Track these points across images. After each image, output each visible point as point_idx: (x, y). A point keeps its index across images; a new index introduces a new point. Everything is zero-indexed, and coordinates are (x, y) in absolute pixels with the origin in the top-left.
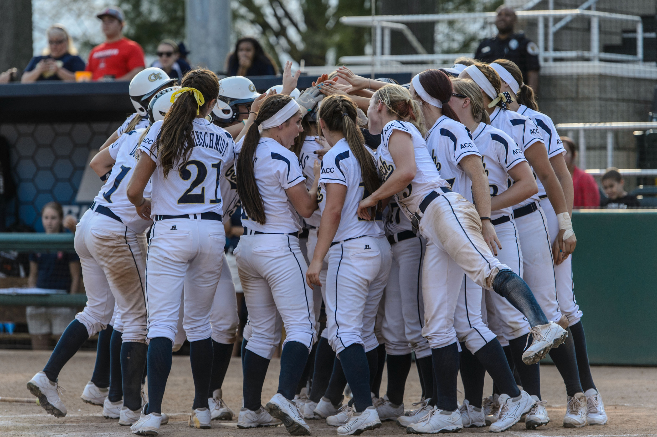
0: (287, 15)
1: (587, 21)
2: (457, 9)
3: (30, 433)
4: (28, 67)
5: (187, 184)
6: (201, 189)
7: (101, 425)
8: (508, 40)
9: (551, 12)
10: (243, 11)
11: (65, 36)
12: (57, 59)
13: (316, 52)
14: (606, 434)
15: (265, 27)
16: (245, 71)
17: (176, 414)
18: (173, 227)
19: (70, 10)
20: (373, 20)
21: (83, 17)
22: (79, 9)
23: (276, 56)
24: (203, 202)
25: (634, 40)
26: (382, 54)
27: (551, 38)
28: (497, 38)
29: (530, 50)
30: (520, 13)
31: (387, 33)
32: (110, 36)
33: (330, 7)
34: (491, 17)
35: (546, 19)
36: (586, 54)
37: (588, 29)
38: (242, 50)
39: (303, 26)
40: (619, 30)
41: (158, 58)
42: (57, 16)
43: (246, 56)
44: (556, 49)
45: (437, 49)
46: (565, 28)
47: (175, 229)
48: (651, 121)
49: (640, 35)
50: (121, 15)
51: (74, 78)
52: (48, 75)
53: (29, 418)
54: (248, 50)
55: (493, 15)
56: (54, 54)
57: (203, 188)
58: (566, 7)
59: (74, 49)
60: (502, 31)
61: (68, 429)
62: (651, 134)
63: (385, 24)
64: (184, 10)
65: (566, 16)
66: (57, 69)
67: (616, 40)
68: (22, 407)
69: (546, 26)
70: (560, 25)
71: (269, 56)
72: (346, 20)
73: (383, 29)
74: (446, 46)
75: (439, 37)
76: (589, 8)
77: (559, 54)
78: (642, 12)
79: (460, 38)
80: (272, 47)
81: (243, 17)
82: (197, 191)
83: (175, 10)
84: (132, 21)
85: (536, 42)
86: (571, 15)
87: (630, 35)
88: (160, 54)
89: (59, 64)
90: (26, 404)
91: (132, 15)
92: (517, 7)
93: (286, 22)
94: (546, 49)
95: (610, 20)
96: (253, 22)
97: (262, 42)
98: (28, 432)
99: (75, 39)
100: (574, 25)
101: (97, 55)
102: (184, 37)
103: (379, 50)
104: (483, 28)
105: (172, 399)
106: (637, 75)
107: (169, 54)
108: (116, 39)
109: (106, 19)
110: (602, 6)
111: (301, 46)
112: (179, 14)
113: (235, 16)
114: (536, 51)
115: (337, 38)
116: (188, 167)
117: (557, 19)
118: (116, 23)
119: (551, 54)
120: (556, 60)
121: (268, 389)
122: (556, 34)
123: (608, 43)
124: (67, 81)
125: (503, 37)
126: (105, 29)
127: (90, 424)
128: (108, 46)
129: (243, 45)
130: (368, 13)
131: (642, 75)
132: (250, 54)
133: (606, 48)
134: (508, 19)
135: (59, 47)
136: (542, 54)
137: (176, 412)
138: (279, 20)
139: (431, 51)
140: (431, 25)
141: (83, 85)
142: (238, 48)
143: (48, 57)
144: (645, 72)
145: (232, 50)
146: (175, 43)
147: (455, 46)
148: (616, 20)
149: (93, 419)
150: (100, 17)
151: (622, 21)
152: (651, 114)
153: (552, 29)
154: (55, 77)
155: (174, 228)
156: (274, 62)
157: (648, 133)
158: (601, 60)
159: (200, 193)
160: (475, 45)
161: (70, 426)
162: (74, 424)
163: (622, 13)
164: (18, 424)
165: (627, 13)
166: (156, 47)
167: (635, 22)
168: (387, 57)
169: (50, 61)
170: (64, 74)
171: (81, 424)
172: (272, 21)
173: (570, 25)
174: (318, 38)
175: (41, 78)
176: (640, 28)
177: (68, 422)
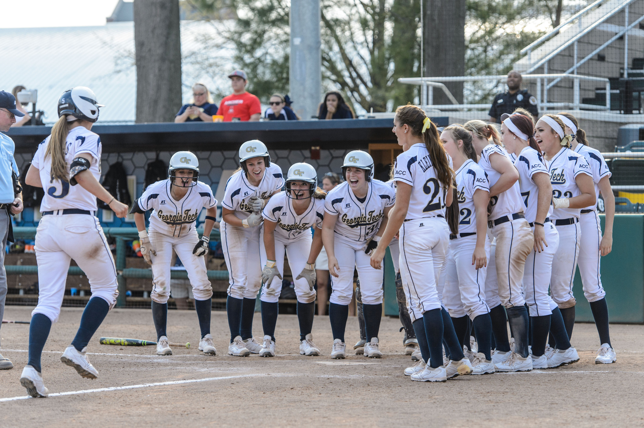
0: (359, 76)
1: (572, 82)
2: (478, 73)
3: (182, 368)
4: (179, 112)
6: (438, 199)
7: (231, 362)
8: (516, 95)
9: (546, 75)
10: (328, 73)
11: (205, 90)
12: (200, 107)
13: (380, 103)
14: (586, 370)
15: (344, 84)
16: (331, 115)
17: (284, 355)
18: (421, 224)
19: (208, 72)
20: (422, 80)
21: (216, 78)
22: (214, 72)
23: (352, 105)
25: (604, 95)
26: (428, 104)
27: (545, 93)
28: (508, 93)
29: (531, 102)
30: (524, 76)
31: (431, 89)
32: (237, 91)
33: (389, 71)
34: (504, 78)
35: (542, 80)
36: (571, 105)
37: (572, 87)
38: (329, 100)
39: (370, 85)
40: (594, 88)
41: (270, 106)
42: (198, 76)
43: (331, 104)
44: (549, 102)
45: (465, 101)
46: (555, 86)
47: (423, 226)
48: (616, 152)
49: (608, 92)
50: (246, 77)
51: (212, 120)
52: (193, 117)
53: (181, 357)
54: (333, 100)
55: (505, 77)
56: (197, 104)
57: (440, 198)
58: (557, 71)
59: (211, 100)
60: (511, 88)
61: (209, 365)
62: (616, 161)
63: (429, 83)
64: (288, 73)
65: (557, 77)
66: (200, 113)
67: (591, 95)
68: (176, 349)
69: (542, 85)
70: (552, 84)
71: (347, 104)
72: (402, 80)
73: (428, 87)
74: (470, 99)
75: (466, 92)
76: (572, 73)
77: (551, 105)
78: (610, 76)
79: (480, 92)
80: (349, 99)
81: (329, 78)
82: (436, 201)
83: (282, 73)
84: (251, 80)
85: (535, 96)
86: (561, 77)
87: (602, 91)
88: (272, 104)
89: (202, 110)
90: (179, 347)
91: (251, 76)
92: (523, 72)
93: (358, 81)
94: (542, 101)
95: (588, 81)
96: (334, 81)
97: (343, 95)
98: (181, 367)
99: (212, 93)
100: (563, 84)
101: (227, 103)
102: (288, 91)
103: (425, 101)
104: (497, 86)
105: (281, 345)
106: (607, 120)
107: (278, 104)
108: (241, 93)
109: (235, 78)
110: (582, 71)
111: (369, 98)
112: (285, 75)
113: (324, 78)
114: (536, 102)
115: (394, 93)
116: (428, 184)
117: (550, 80)
118: (242, 81)
119: (546, 104)
120: (549, 108)
121: (347, 338)
122: (549, 90)
123: (587, 97)
124: (206, 122)
125: (512, 92)
126: (233, 86)
127: (224, 362)
128: (234, 97)
129: (330, 97)
130: (418, 75)
131: (611, 120)
132: (335, 103)
133: (585, 101)
134: (516, 79)
135: (201, 97)
136: (540, 105)
137: (284, 354)
138: (353, 80)
139: (461, 102)
140: (460, 85)
141: (218, 124)
142: (326, 100)
143: (194, 105)
144: (613, 117)
145: (322, 101)
146: (282, 96)
147: (477, 98)
148: (593, 81)
149: (225, 358)
150: (231, 77)
151: (597, 81)
152: (616, 147)
153: (546, 87)
154: (199, 119)
156: (351, 109)
157: (614, 160)
158: (581, 109)
159: (438, 202)
160: (491, 98)
161: (210, 363)
162: (213, 362)
163: (596, 76)
164: (173, 361)
165: (600, 76)
166: (268, 98)
167: (605, 82)
168: (431, 106)
169: (195, 108)
170: (205, 117)
171: (217, 361)
172: (348, 80)
173: (559, 85)
174: (381, 93)
175: (188, 119)
176: (608, 86)
177: (209, 360)
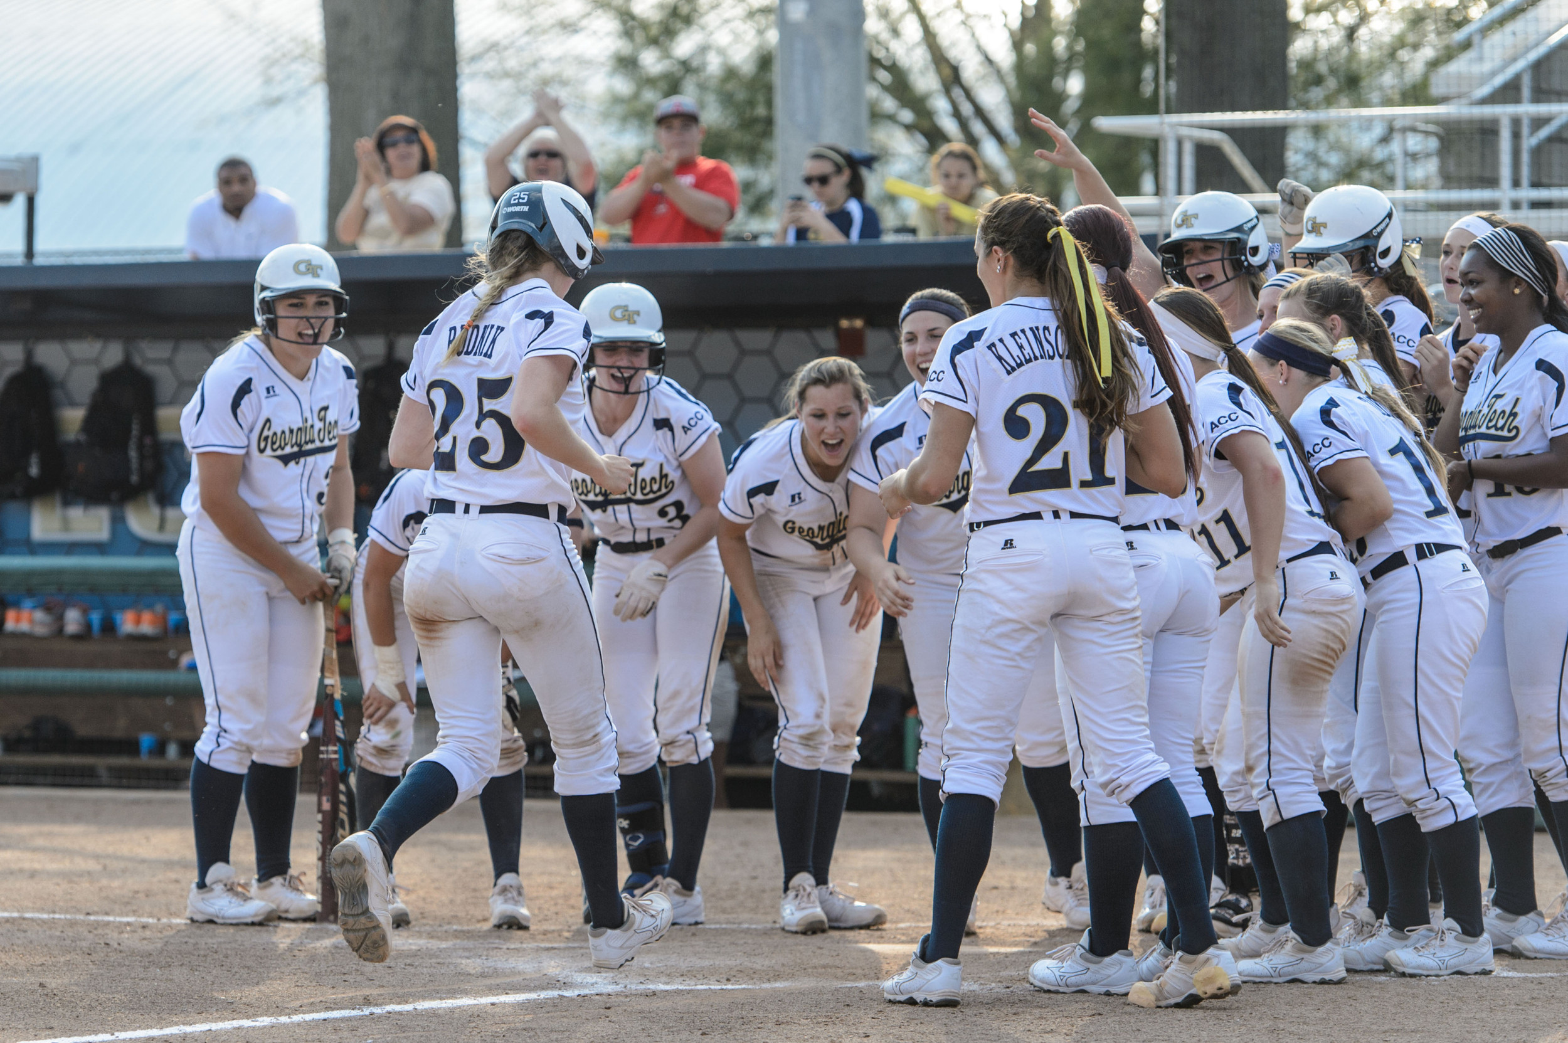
0: (980, 113)
2: (1329, 101)
5: (1025, 447)
6: (1061, 456)
9: (1527, 108)
10: (890, 105)
15: (934, 136)
18: (1006, 544)
20: (1162, 124)
24: (1067, 484)
27: (1525, 158)
31: (1189, 149)
33: (1068, 97)
35: (1516, 122)
39: (1013, 138)
44: (1535, 184)
46: (1555, 139)
47: (1012, 546)
57: (1066, 455)
58: (1560, 95)
63: (1185, 131)
64: (769, 104)
65: (1556, 116)
69: (1516, 136)
70: (1544, 132)
72: (1106, 123)
73: (1180, 143)
75: (1293, 158)
77: (1543, 194)
79: (1337, 160)
81: (892, 118)
82: (1050, 461)
83: (751, 103)
93: (978, 128)
94: (1516, 183)
96: (910, 129)
103: (1170, 184)
109: (676, 122)
111: (1009, 178)
112: (760, 111)
113: (876, 116)
116: (1022, 411)
117: (1539, 123)
119: (1529, 193)
120: (1536, 205)
122: (1537, 152)
130: (1150, 107)
136: (1508, 194)
138: (963, 124)
140: (1277, 135)
153: (1529, 142)
155: (1009, 544)
159: (1059, 465)
172: (949, 125)
